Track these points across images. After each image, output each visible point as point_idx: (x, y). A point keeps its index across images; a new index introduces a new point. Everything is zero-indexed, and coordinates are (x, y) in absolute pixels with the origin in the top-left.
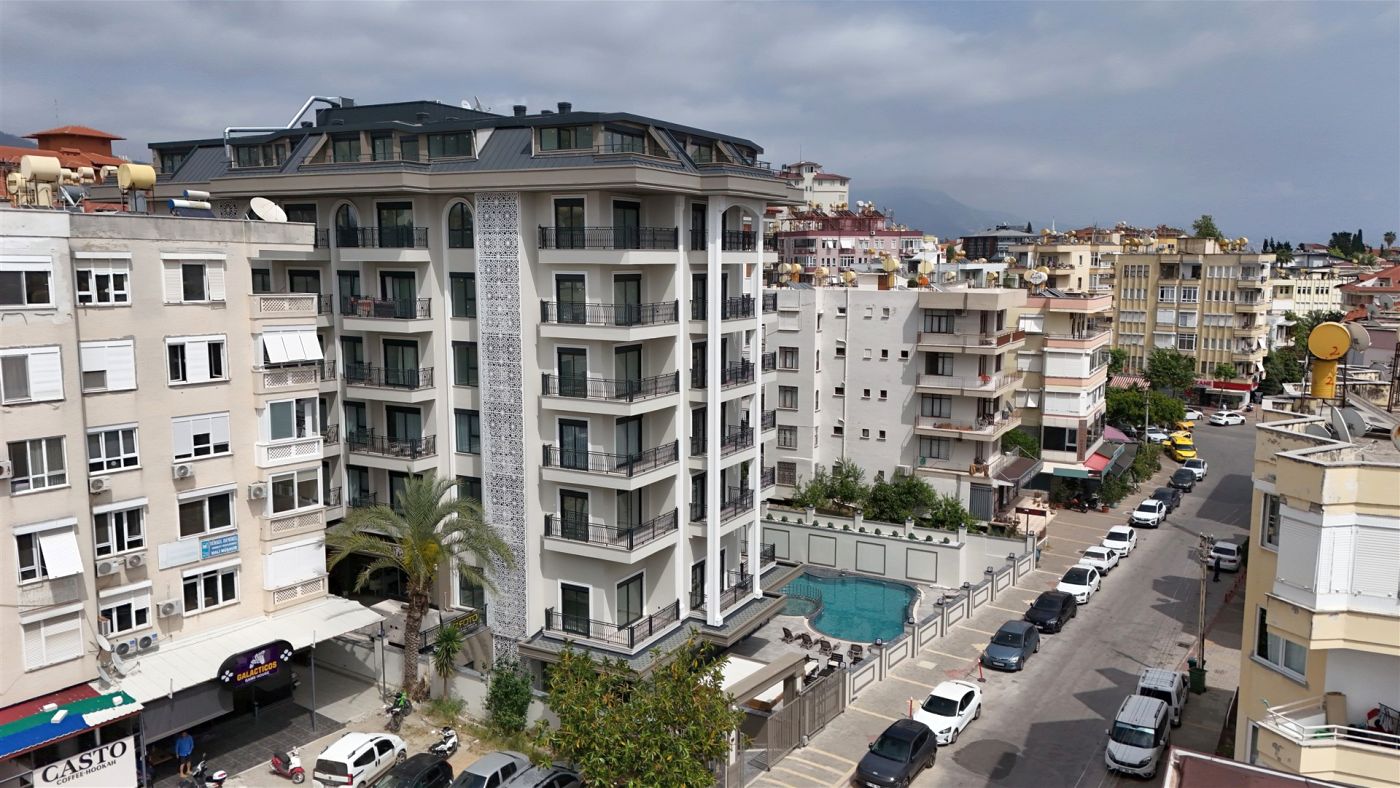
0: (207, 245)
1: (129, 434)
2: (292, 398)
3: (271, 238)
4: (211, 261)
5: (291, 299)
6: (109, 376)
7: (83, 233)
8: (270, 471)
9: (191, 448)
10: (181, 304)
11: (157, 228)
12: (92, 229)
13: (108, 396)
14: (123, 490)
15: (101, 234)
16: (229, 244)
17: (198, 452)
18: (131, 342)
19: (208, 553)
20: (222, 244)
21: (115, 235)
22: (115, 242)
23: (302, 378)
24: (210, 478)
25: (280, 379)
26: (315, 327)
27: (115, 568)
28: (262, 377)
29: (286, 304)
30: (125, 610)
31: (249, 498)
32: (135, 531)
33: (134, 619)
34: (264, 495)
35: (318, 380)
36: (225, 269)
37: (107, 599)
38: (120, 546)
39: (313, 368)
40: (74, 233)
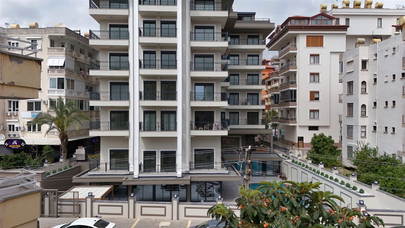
0: (38, 35)
2: (57, 77)
3: (52, 32)
4: (38, 39)
5: (57, 49)
7: (10, 33)
8: (49, 97)
11: (26, 31)
12: (12, 32)
15: (14, 33)
16: (44, 34)
19: (33, 117)
20: (42, 35)
21: (17, 33)
22: (17, 35)
23: (60, 72)
25: (53, 71)
26: (65, 57)
27: (9, 114)
28: (47, 70)
29: (56, 50)
30: (13, 126)
31: (43, 103)
32: (17, 107)
33: (15, 129)
34: (46, 103)
35: (65, 72)
36: (42, 41)
37: (8, 122)
38: (14, 110)
39: (63, 69)
40: (8, 33)
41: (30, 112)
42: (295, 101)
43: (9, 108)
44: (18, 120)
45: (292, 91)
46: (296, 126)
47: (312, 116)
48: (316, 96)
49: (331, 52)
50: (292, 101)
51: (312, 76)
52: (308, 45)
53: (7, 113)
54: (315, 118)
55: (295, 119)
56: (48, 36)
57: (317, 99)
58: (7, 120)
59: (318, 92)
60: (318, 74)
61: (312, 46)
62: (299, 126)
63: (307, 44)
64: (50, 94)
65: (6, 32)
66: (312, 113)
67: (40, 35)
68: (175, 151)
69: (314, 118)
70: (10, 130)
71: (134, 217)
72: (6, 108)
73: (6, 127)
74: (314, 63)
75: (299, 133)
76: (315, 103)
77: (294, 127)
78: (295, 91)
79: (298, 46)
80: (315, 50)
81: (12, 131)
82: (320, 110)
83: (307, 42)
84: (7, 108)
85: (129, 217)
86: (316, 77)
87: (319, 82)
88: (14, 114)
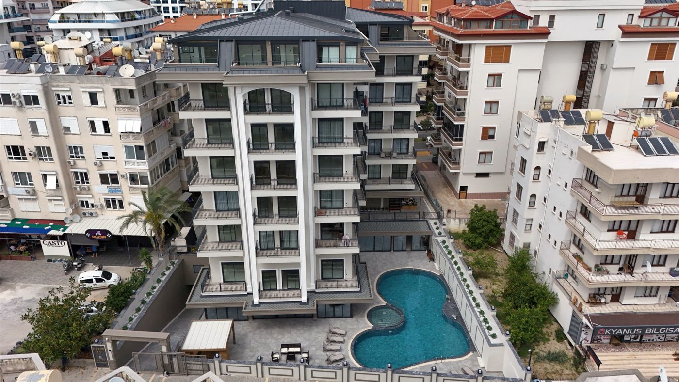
0: (97, 85)
1: (81, 148)
2: (134, 145)
4: (98, 92)
6: (71, 129)
7: (55, 81)
8: (127, 170)
9: (101, 156)
10: (90, 106)
11: (78, 79)
12: (58, 80)
13: (72, 135)
14: (81, 166)
15: (61, 81)
16: (105, 85)
17: (104, 158)
18: (76, 118)
19: (111, 191)
20: (102, 85)
21: (66, 82)
23: (136, 138)
24: (109, 168)
25: (127, 137)
26: (140, 119)
27: (78, 189)
28: (119, 136)
29: (126, 109)
30: (87, 202)
31: (121, 178)
32: (87, 179)
33: (90, 206)
34: (125, 177)
35: (143, 139)
36: (104, 94)
37: (79, 197)
38: (83, 182)
39: (141, 135)
40: (52, 81)
41: (105, 186)
42: (461, 140)
43: (77, 180)
44: (92, 195)
45: (457, 125)
46: (459, 173)
47: (482, 160)
48: (491, 133)
49: (519, 70)
50: (456, 140)
51: (489, 106)
52: (487, 60)
53: (75, 188)
54: (486, 162)
55: (459, 164)
56: (112, 90)
57: (492, 137)
58: (77, 196)
59: (494, 128)
60: (497, 102)
61: (493, 61)
62: (463, 173)
63: (485, 58)
64: (127, 167)
65: (49, 79)
66: (483, 156)
67: (99, 85)
68: (298, 270)
69: (484, 163)
70: (83, 206)
71: (263, 377)
72: (71, 179)
73: (78, 204)
74: (493, 86)
75: (462, 181)
76: (489, 142)
77: (457, 174)
78: (462, 126)
79: (471, 62)
80: (496, 68)
81: (86, 208)
82: (493, 152)
83: (486, 55)
84: (74, 180)
85: (257, 376)
86: (494, 106)
87: (497, 113)
88: (85, 189)
